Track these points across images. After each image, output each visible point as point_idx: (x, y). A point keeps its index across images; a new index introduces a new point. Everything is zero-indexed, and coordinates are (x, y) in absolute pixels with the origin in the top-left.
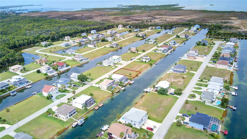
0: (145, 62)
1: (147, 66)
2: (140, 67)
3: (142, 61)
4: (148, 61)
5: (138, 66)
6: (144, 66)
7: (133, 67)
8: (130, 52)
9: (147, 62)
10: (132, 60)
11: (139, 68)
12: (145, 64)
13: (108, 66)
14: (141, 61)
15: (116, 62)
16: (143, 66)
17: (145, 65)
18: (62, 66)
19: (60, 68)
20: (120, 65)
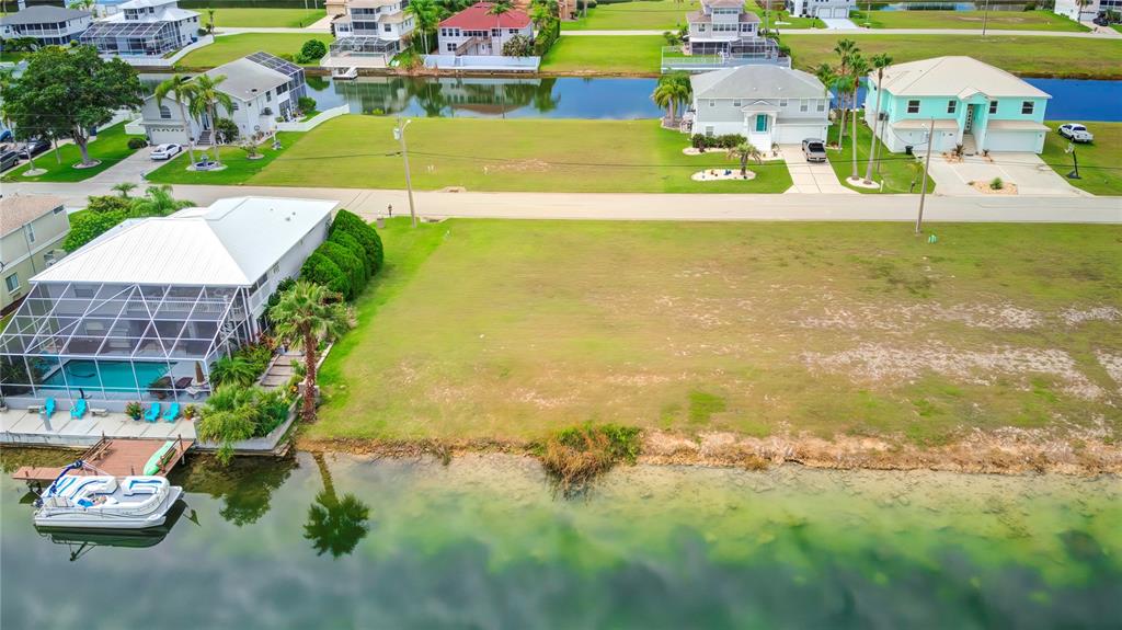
18: (480, 35)
19: (455, 45)
20: (874, 185)
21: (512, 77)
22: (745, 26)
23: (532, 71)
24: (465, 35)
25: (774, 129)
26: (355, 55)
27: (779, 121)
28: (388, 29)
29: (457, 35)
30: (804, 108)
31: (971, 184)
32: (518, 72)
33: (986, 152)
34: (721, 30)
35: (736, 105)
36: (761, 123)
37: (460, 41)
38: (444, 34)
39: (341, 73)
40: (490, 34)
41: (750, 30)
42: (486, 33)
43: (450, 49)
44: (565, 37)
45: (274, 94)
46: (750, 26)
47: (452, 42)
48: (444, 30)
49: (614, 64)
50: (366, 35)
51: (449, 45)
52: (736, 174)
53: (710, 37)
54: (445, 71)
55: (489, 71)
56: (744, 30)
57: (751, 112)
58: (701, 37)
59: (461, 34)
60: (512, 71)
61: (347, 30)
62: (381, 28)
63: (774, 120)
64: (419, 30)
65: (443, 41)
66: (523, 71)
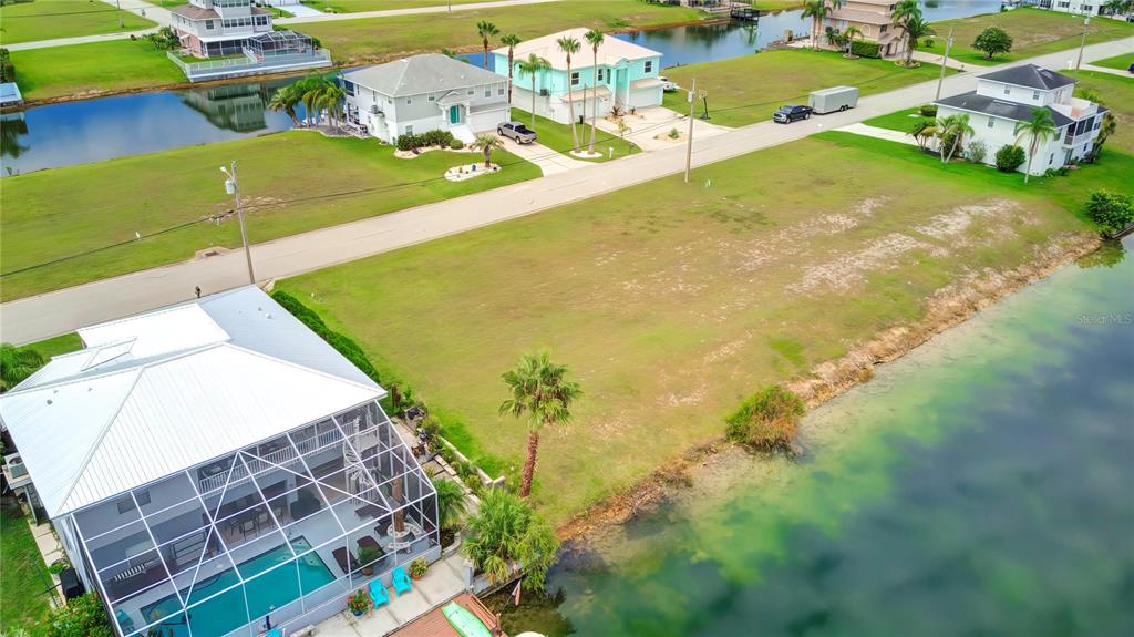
0: (1010, 161)
1: (1034, 239)
2: (901, 243)
3: (952, 148)
4: (1058, 164)
5: (866, 208)
6: (976, 230)
7: (759, 217)
8: (824, 44)
9: (1035, 166)
10: (799, 114)
11: (877, 250)
12: (1004, 203)
13: (407, 143)
14: (934, 143)
15: (562, 116)
16: (957, 223)
17: (995, 221)
20: (597, 155)
22: (258, 19)
23: (15, 103)
25: (468, 120)
27: (473, 109)
30: (488, 94)
31: (656, 138)
33: (633, 110)
34: (234, 25)
35: (430, 99)
36: (455, 115)
41: (265, 23)
46: (264, 18)
49: (122, 79)
52: (481, 168)
53: (220, 34)
56: (259, 24)
57: (445, 105)
58: (211, 35)
63: (468, 109)
66: (2, 104)
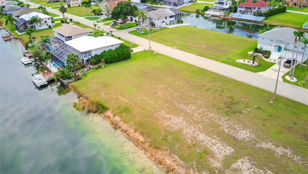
18: (249, 8)
19: (241, 11)
21: (252, 22)
24: (245, 8)
26: (217, 11)
27: (285, 49)
28: (226, 5)
29: (243, 8)
32: (254, 21)
35: (271, 40)
36: (279, 49)
37: (243, 9)
38: (239, 7)
39: (207, 15)
40: (252, 8)
42: (251, 8)
43: (240, 12)
44: (287, 12)
45: (168, 18)
47: (241, 10)
48: (239, 6)
50: (221, 6)
51: (240, 11)
54: (234, 18)
55: (246, 19)
57: (274, 44)
59: (244, 8)
60: (253, 20)
61: (216, 4)
62: (225, 4)
63: (283, 49)
64: (232, 5)
65: (239, 9)
66: (256, 21)
